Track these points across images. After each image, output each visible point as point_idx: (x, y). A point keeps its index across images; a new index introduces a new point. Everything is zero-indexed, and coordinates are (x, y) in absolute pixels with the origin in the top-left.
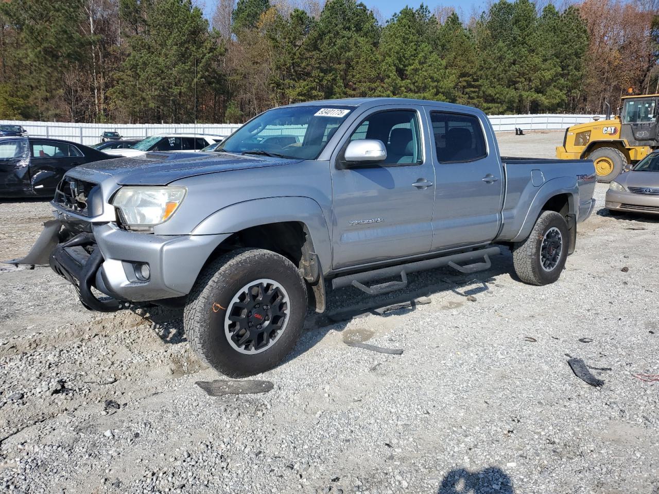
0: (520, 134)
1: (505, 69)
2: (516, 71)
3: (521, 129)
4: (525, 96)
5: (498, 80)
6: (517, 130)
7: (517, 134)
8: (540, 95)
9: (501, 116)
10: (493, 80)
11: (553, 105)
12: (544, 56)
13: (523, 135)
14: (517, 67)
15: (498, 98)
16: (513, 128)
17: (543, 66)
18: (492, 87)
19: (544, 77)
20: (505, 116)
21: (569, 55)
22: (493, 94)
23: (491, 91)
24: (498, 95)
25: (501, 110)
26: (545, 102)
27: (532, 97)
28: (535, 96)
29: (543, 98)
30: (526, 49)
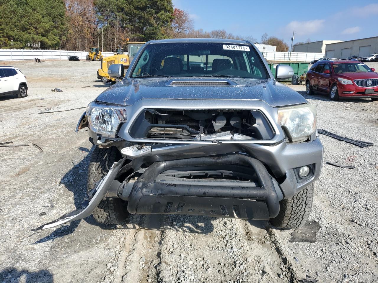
0: (39, 62)
1: (19, 19)
2: (26, 21)
3: (39, 58)
4: (36, 38)
5: (16, 26)
6: (36, 59)
7: (37, 62)
8: (45, 38)
9: (22, 50)
10: (12, 26)
11: (53, 44)
12: (42, 14)
13: (41, 62)
14: (26, 19)
15: (18, 38)
16: (33, 58)
17: (43, 20)
18: (12, 31)
19: (45, 27)
20: (25, 50)
21: (57, 15)
22: (13, 35)
23: (11, 33)
24: (17, 37)
25: (21, 46)
26: (49, 43)
27: (40, 39)
28: (42, 38)
29: (47, 40)
30: (29, 8)
